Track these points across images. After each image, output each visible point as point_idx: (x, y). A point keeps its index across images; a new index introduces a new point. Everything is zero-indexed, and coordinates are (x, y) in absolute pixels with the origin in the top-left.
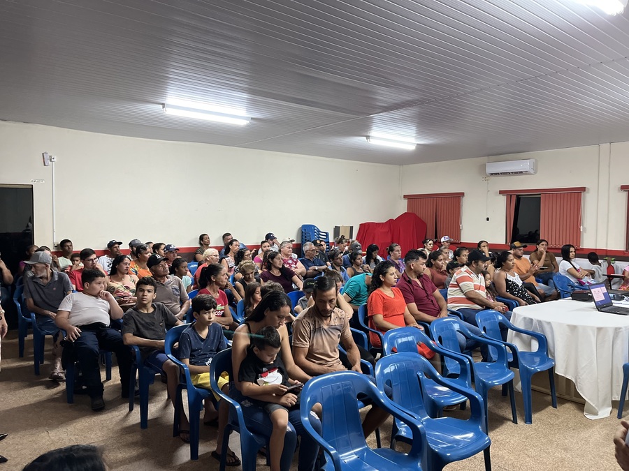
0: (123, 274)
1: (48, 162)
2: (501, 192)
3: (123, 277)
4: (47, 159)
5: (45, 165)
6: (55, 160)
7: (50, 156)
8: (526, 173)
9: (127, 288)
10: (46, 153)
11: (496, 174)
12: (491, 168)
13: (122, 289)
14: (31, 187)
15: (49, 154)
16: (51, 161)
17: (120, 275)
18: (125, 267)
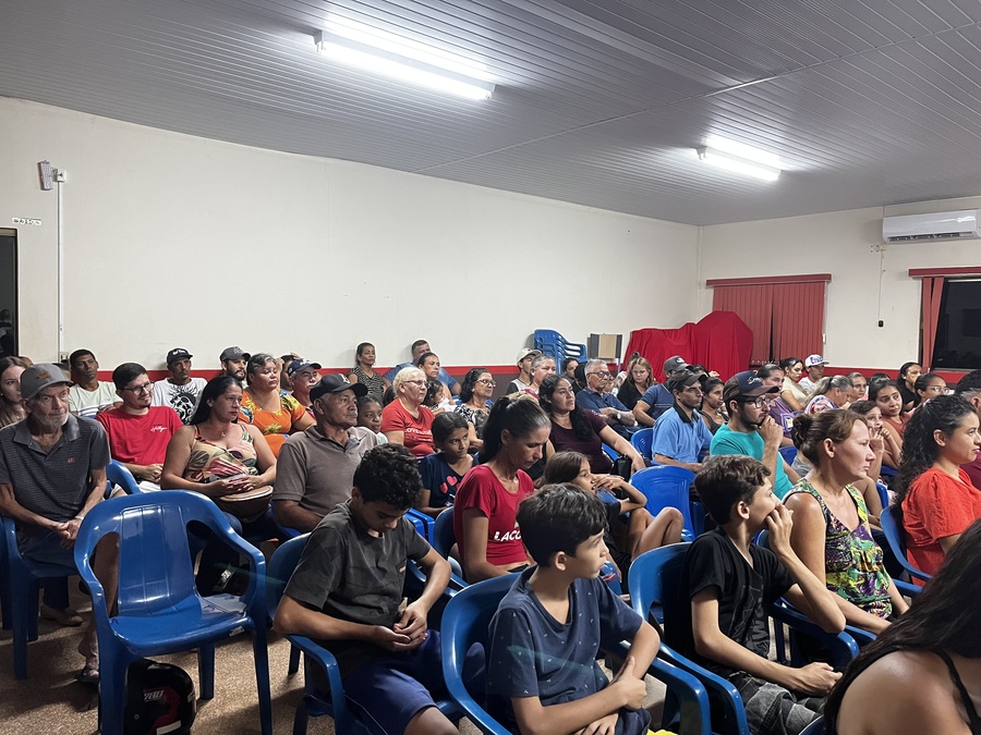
0: (227, 421)
1: (49, 182)
2: (913, 273)
3: (226, 431)
4: (46, 177)
5: (43, 188)
6: (65, 178)
7: (55, 171)
8: (969, 235)
9: (237, 455)
10: (45, 162)
11: (902, 238)
12: (892, 228)
13: (224, 459)
14: (12, 233)
15: (53, 165)
16: (55, 180)
17: (220, 426)
18: (229, 404)
